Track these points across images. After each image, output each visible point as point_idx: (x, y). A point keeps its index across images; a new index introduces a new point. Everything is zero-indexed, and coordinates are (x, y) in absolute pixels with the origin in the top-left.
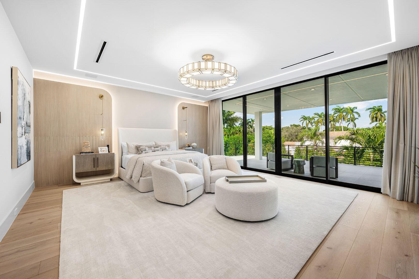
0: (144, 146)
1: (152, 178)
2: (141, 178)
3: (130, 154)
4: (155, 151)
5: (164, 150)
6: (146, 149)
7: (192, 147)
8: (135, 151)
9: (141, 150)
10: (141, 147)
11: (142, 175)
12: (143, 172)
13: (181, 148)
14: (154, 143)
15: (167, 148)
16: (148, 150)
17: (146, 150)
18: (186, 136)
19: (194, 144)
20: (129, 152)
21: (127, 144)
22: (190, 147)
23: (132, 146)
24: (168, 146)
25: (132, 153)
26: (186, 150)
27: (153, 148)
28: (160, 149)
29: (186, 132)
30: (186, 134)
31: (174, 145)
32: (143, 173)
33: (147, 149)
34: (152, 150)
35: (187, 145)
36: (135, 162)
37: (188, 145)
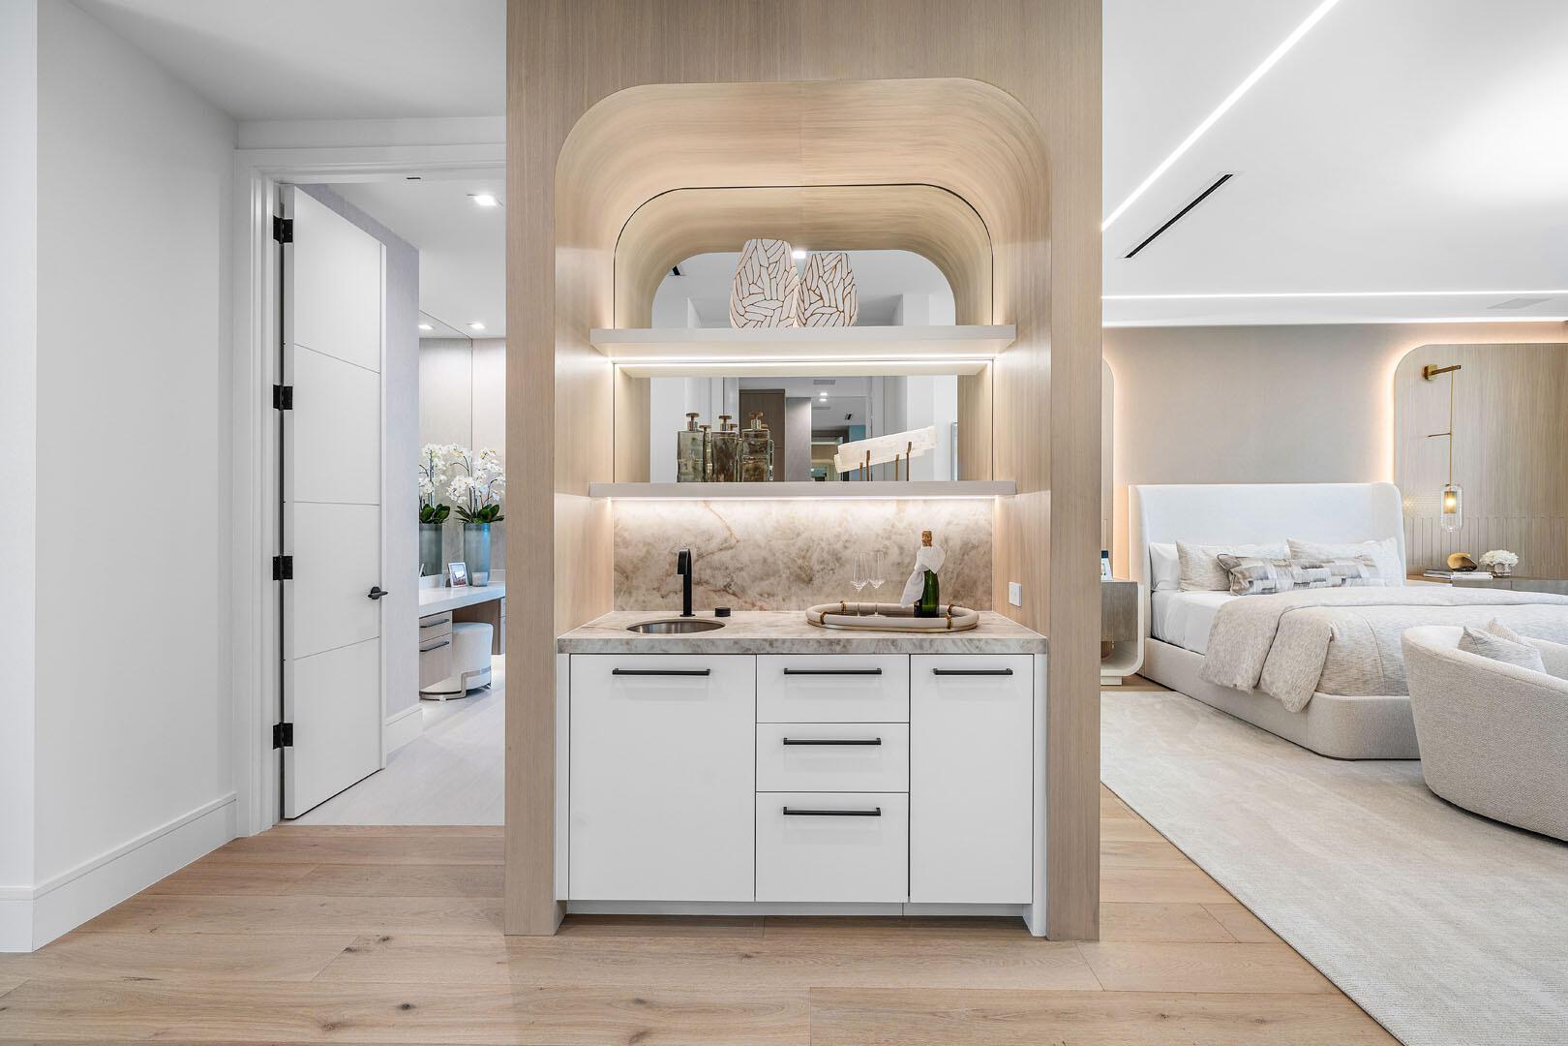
0: (1256, 559)
1: (1409, 702)
2: (1317, 694)
3: (1191, 588)
4: (1306, 584)
5: (1348, 581)
6: (1265, 573)
7: (1490, 568)
8: (1212, 576)
9: (1247, 574)
10: (1245, 565)
11: (1323, 683)
12: (1327, 672)
13: (1421, 571)
14: (1287, 550)
15: (1365, 572)
16: (1275, 577)
17: (1267, 578)
18: (1452, 511)
19: (1508, 558)
20: (1183, 581)
21: (1180, 550)
22: (1474, 568)
23: (1204, 558)
24: (1369, 563)
25: (1202, 586)
26: (1457, 583)
27: (1297, 570)
28: (1333, 575)
29: (1451, 493)
30: (1451, 502)
31: (1391, 558)
32: (1326, 677)
33: (1272, 572)
34: (1296, 576)
35: (1456, 559)
36: (1274, 625)
37: (1464, 559)
